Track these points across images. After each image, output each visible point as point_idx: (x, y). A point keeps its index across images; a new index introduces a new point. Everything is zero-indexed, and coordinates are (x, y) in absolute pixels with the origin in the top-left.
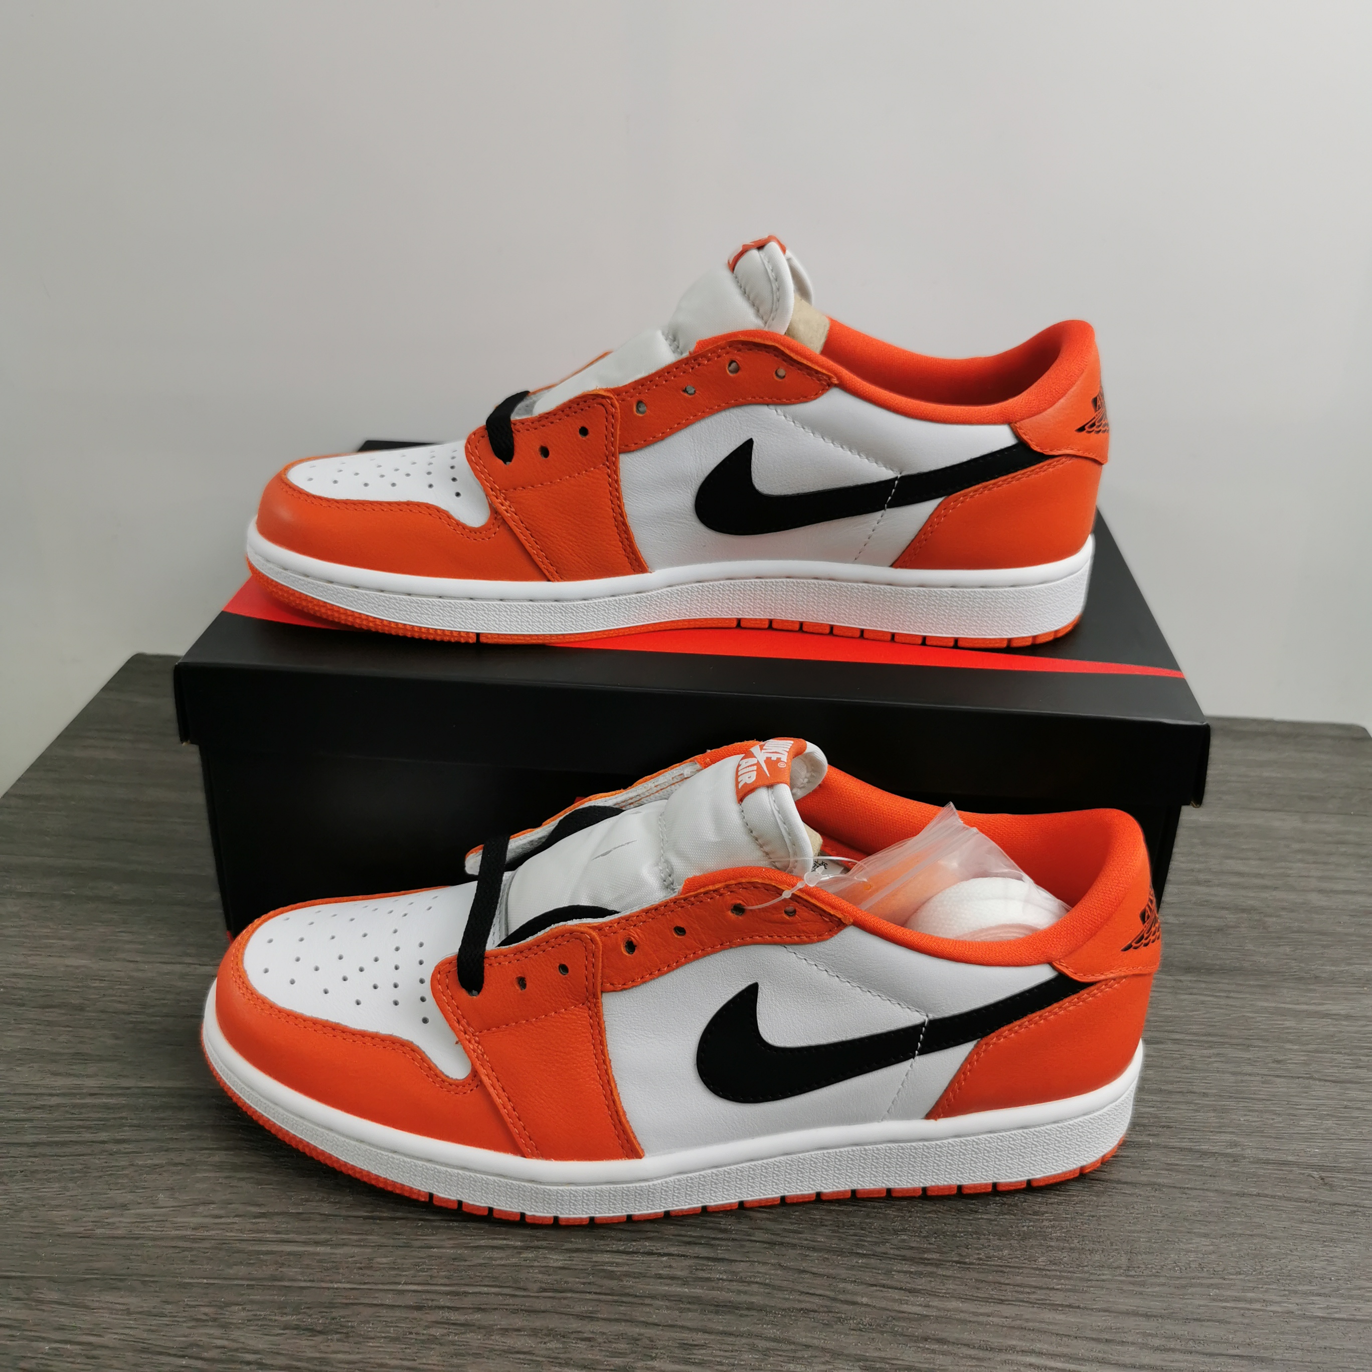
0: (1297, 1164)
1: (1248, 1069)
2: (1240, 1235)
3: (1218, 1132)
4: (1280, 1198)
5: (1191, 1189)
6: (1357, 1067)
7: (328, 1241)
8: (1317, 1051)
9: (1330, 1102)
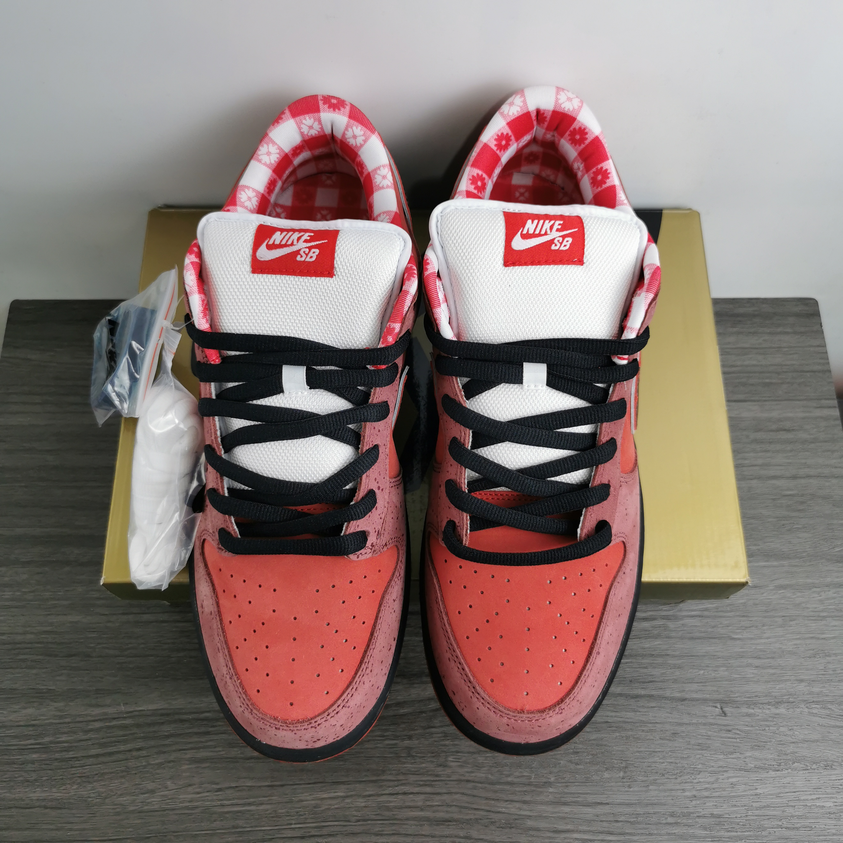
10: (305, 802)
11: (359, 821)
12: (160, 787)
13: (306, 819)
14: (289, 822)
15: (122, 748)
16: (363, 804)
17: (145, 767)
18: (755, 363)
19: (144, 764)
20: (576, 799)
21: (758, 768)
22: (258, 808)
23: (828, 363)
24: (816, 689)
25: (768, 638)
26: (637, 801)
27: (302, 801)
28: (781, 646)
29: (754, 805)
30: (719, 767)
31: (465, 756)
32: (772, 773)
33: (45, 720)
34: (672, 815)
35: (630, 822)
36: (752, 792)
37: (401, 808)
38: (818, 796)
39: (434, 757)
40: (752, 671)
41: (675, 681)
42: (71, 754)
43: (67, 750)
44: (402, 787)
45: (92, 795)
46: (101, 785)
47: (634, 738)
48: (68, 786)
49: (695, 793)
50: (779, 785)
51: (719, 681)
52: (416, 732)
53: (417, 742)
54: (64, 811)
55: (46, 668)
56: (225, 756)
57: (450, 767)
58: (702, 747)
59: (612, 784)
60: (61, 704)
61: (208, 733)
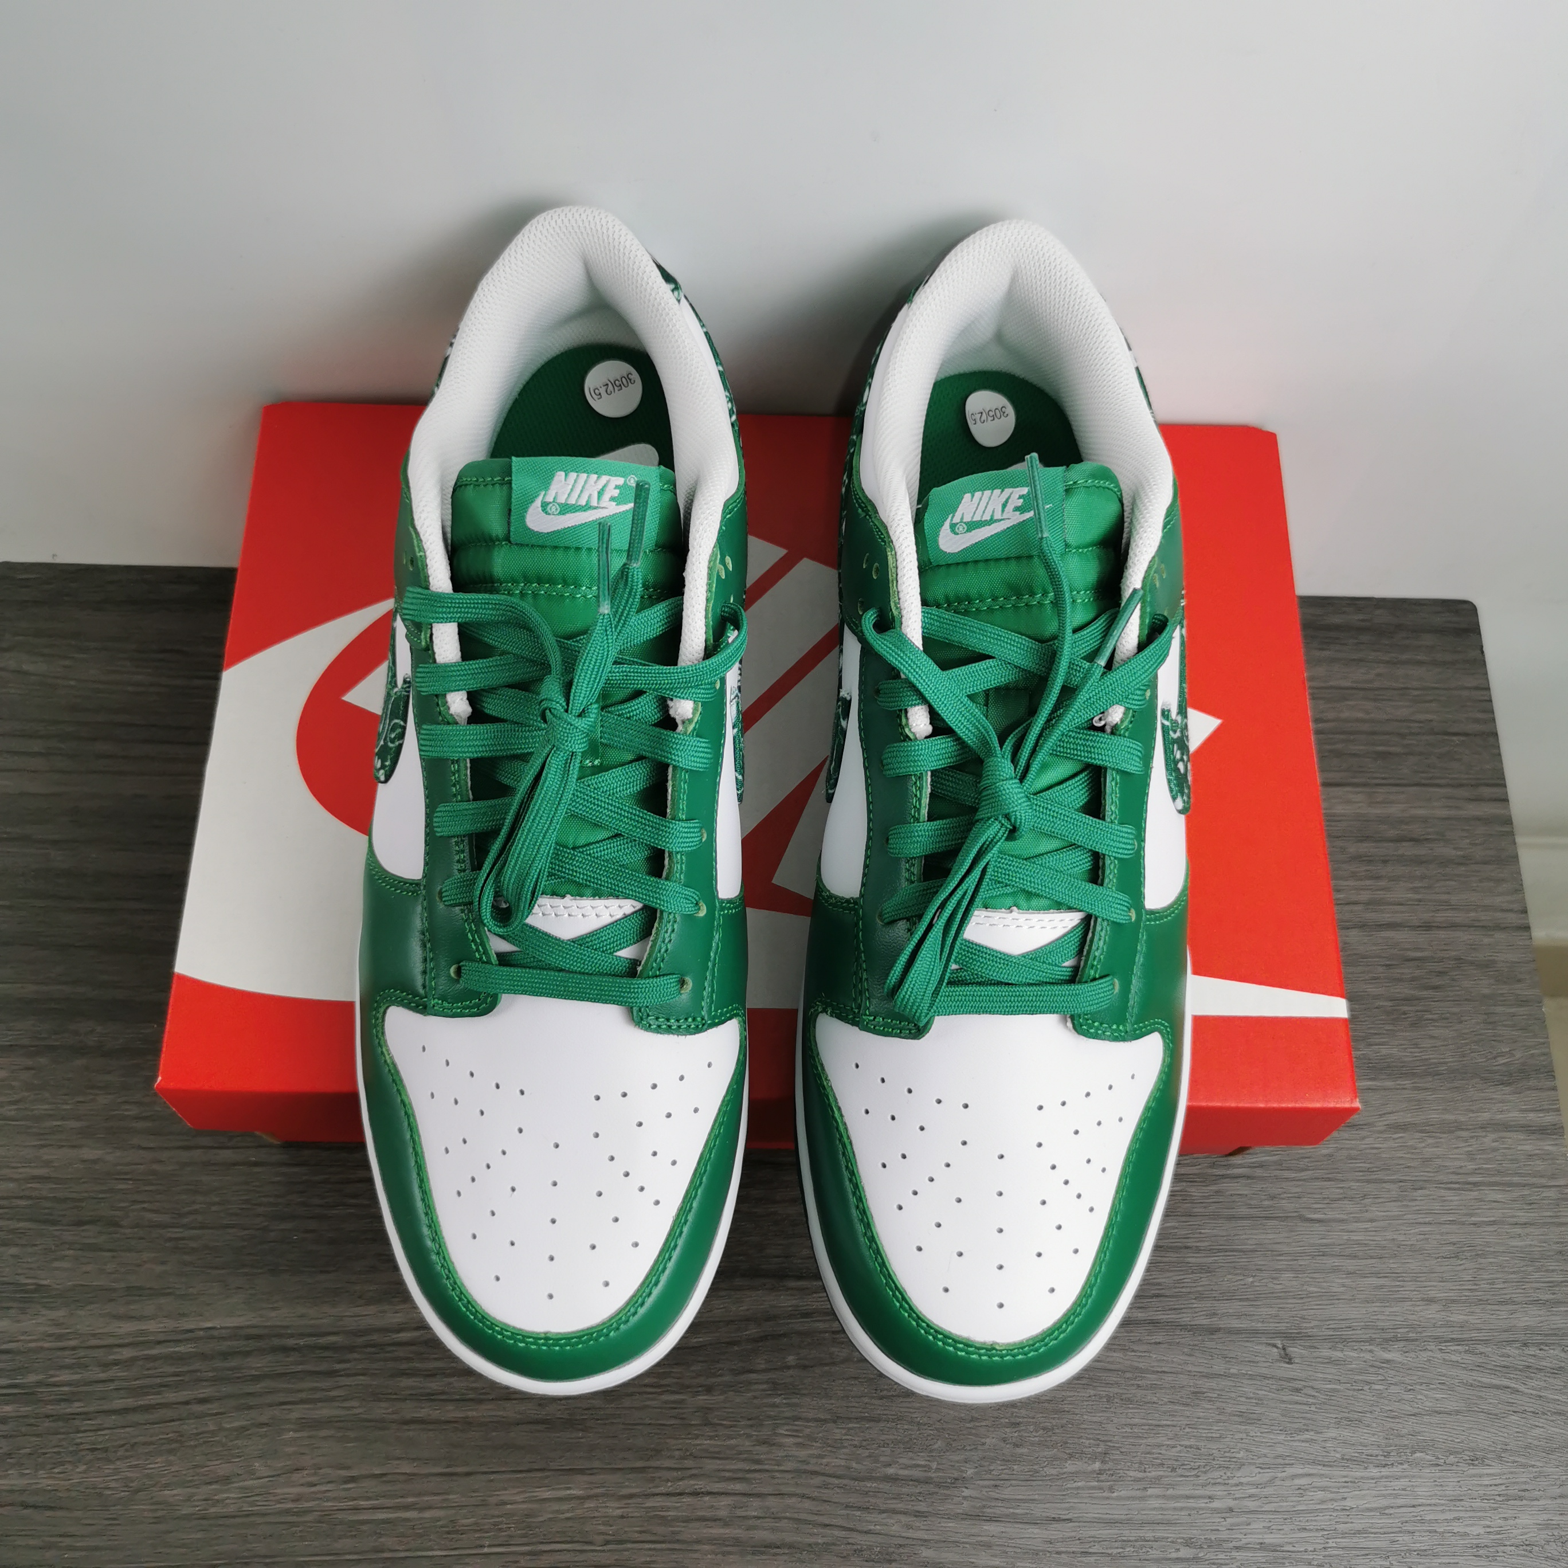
10: (509, 1506)
11: (607, 1543)
12: (239, 1473)
13: (511, 1536)
14: (478, 1542)
15: (171, 1396)
16: (619, 1512)
17: (213, 1433)
18: (1360, 715)
19: (212, 1427)
20: (1011, 1510)
21: (1347, 1461)
22: (421, 1515)
23: (1494, 720)
24: (1457, 1318)
25: (1372, 1221)
26: (1123, 1517)
27: (505, 1503)
28: (1395, 1237)
29: (1341, 1527)
30: (1277, 1457)
31: (809, 1427)
32: (1374, 1472)
33: (31, 1341)
34: (1188, 1543)
35: (1109, 1555)
36: (1336, 1504)
37: (687, 1520)
38: (1456, 1515)
39: (751, 1426)
40: (1340, 1281)
41: (1200, 1297)
42: (76, 1407)
43: (68, 1400)
44: (692, 1482)
45: (113, 1485)
46: (130, 1467)
47: (1122, 1400)
48: (69, 1467)
49: (1231, 1503)
50: (1388, 1492)
51: (1279, 1298)
52: (719, 1380)
53: (722, 1397)
54: (60, 1513)
55: (36, 1245)
56: (365, 1416)
57: (780, 1445)
58: (1247, 1419)
59: (1080, 1484)
60: (60, 1314)
61: (331, 1374)
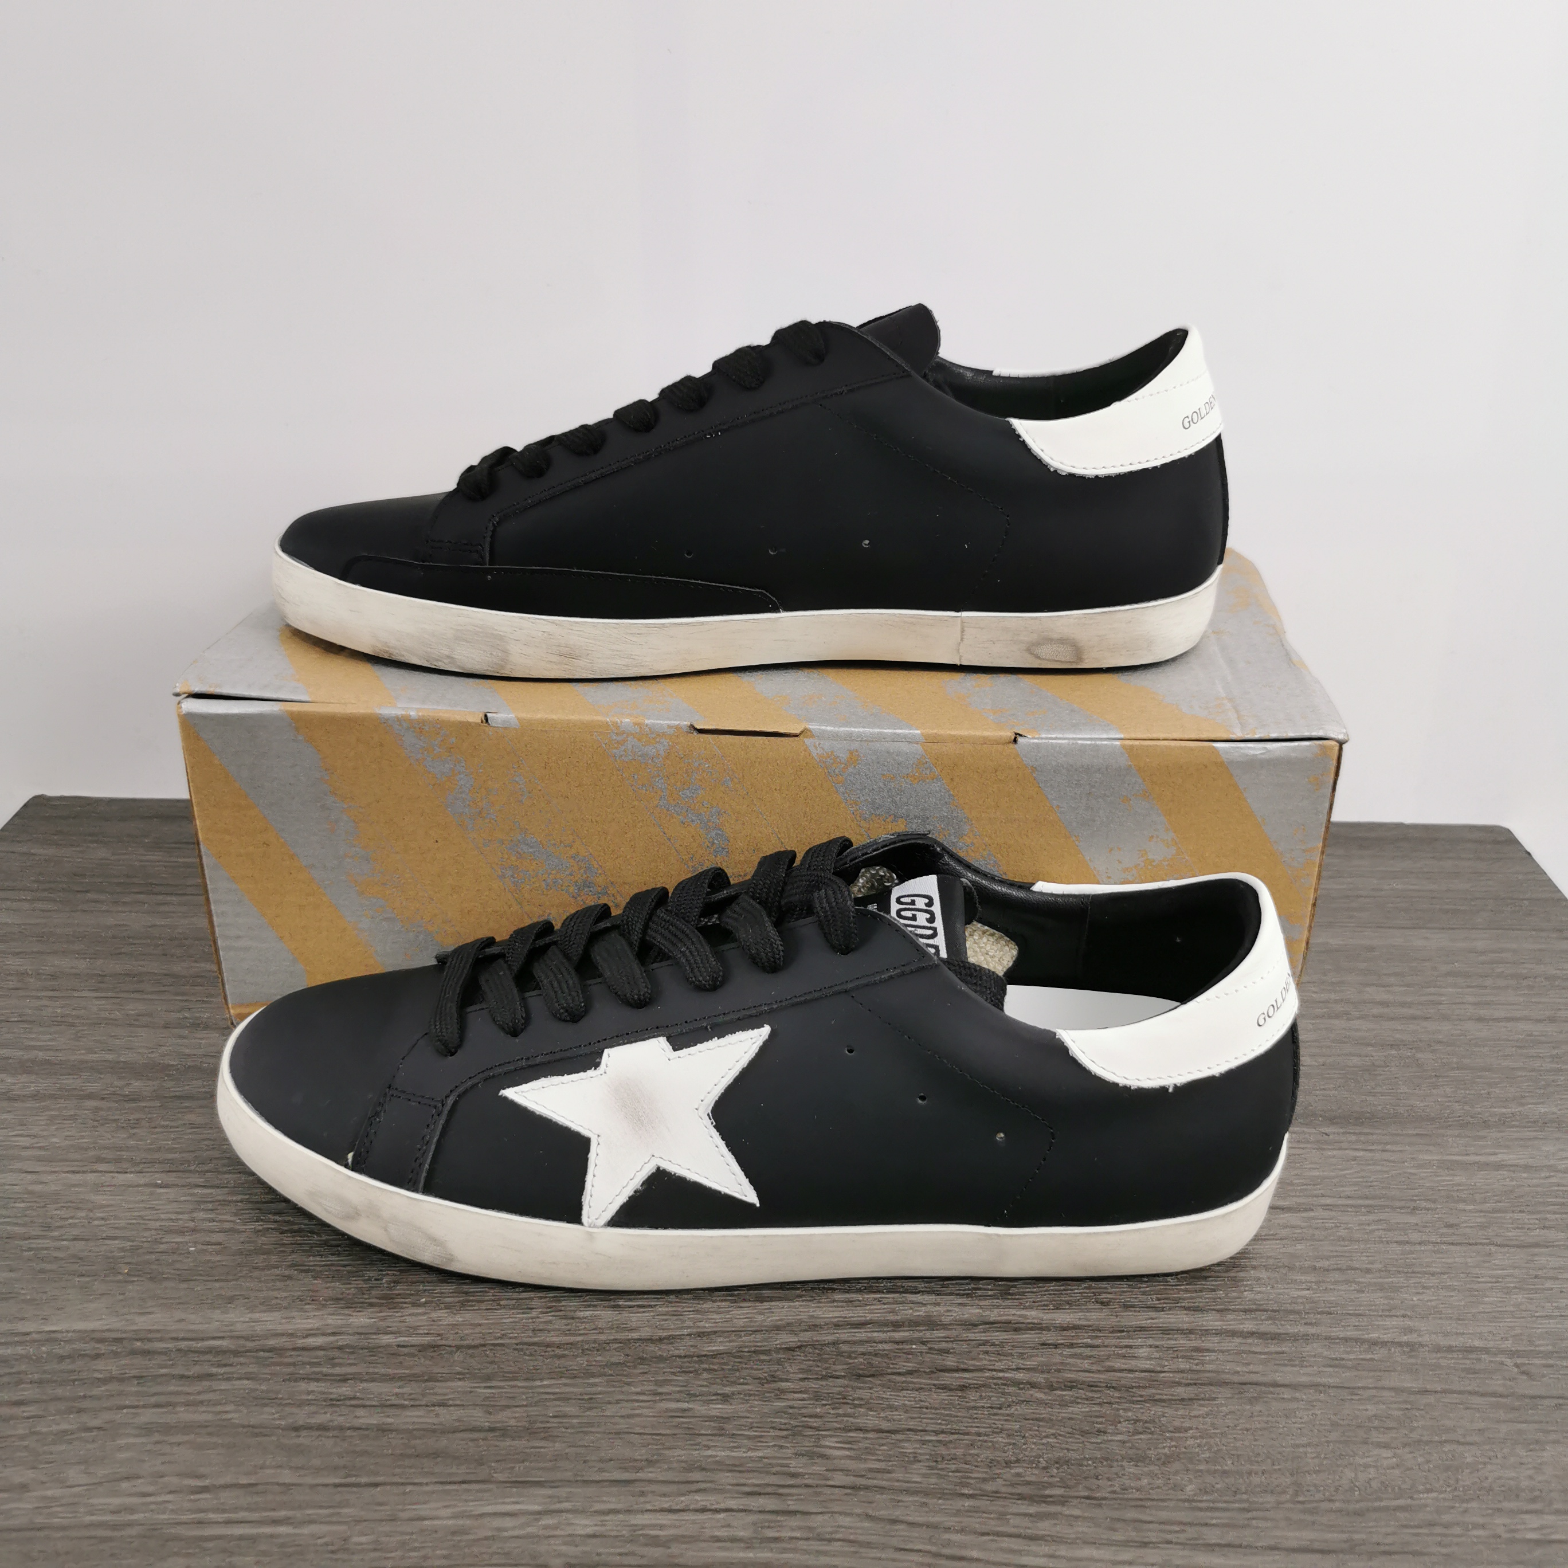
0: (1486, 1350)
1: (1415, 1237)
2: (1428, 1443)
3: (1386, 1316)
4: (1470, 1393)
5: (1364, 1388)
6: (1544, 1227)
7: (290, 1518)
8: (1495, 1211)
9: (1516, 1272)
